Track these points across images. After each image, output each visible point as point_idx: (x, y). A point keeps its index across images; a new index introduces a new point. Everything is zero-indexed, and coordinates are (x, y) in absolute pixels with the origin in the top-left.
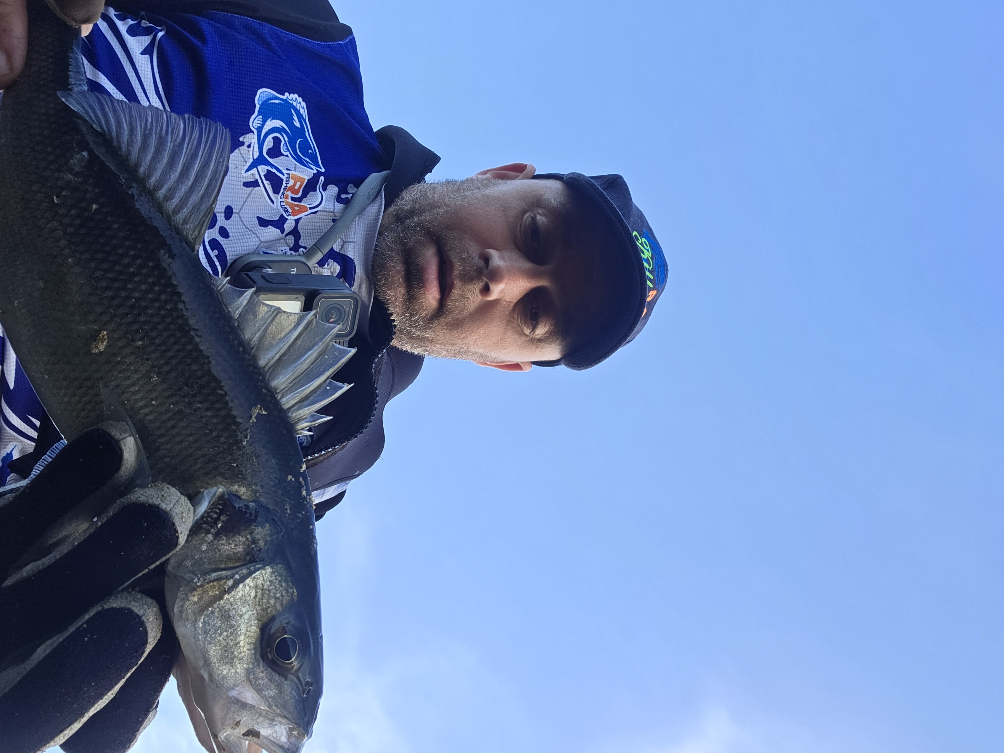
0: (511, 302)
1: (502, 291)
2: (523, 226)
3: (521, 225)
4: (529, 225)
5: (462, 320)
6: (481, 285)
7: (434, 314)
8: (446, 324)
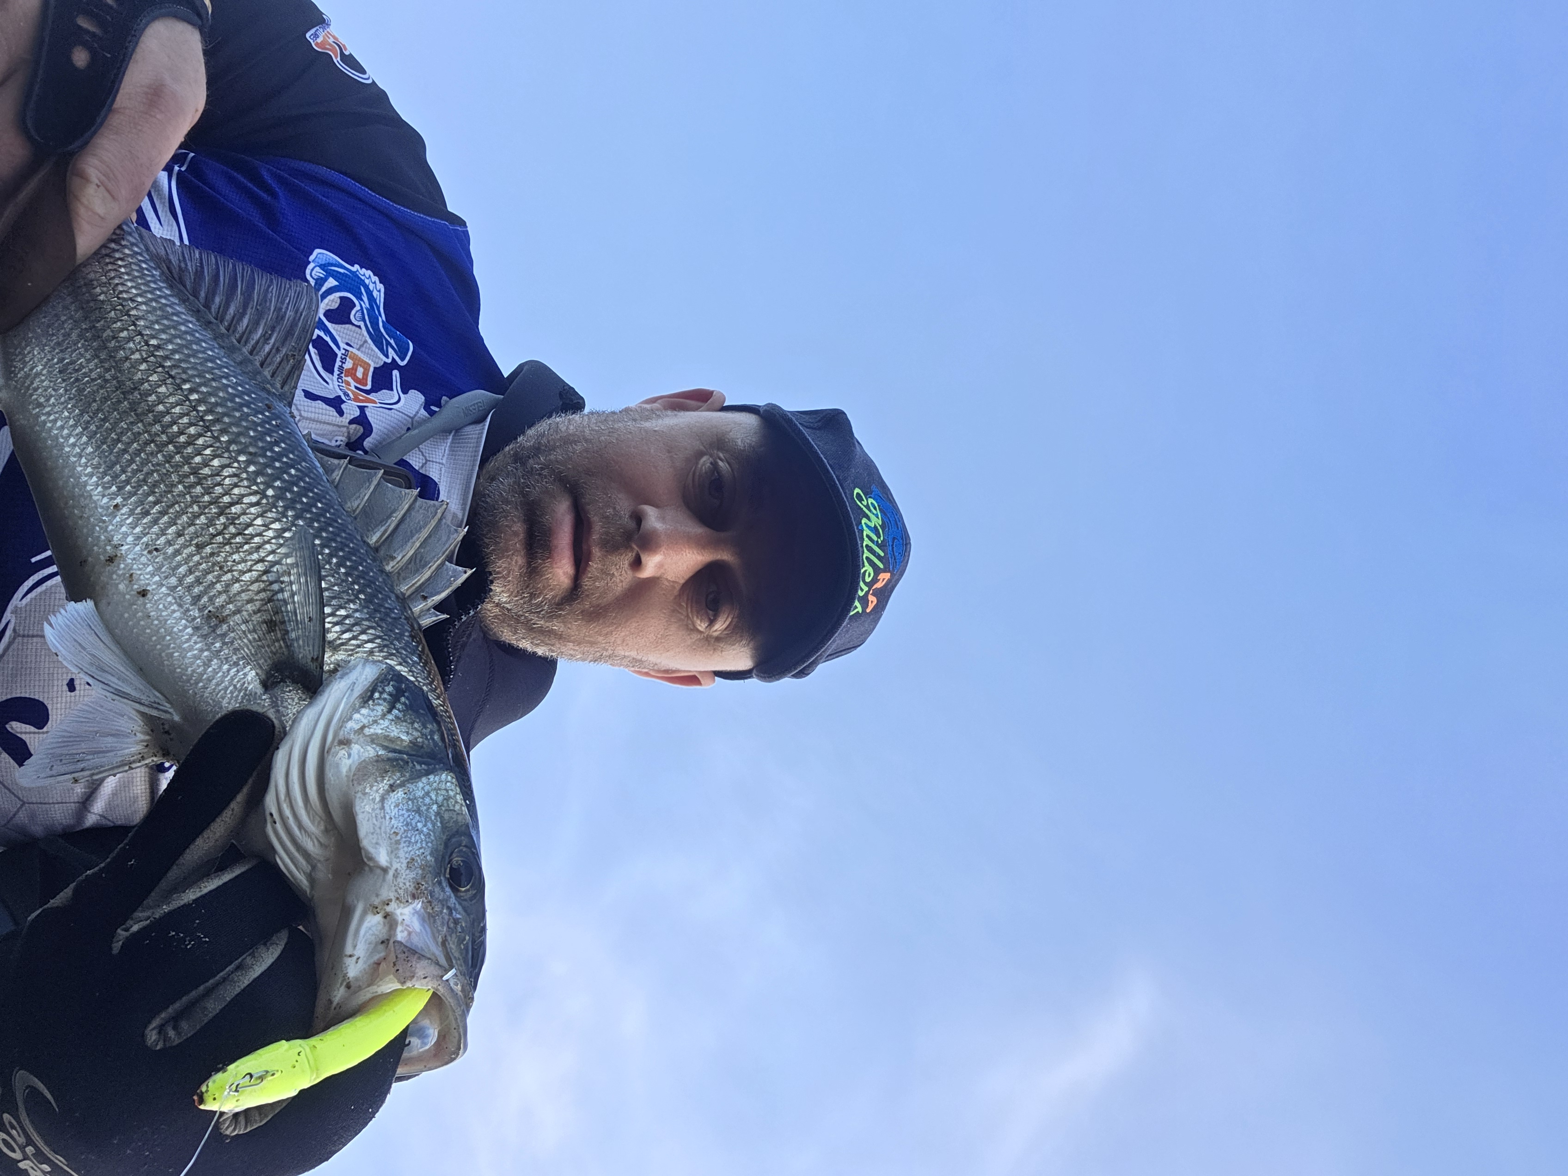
0: (676, 582)
1: (661, 565)
2: (697, 475)
3: (694, 473)
5: (605, 606)
6: (630, 556)
7: (565, 596)
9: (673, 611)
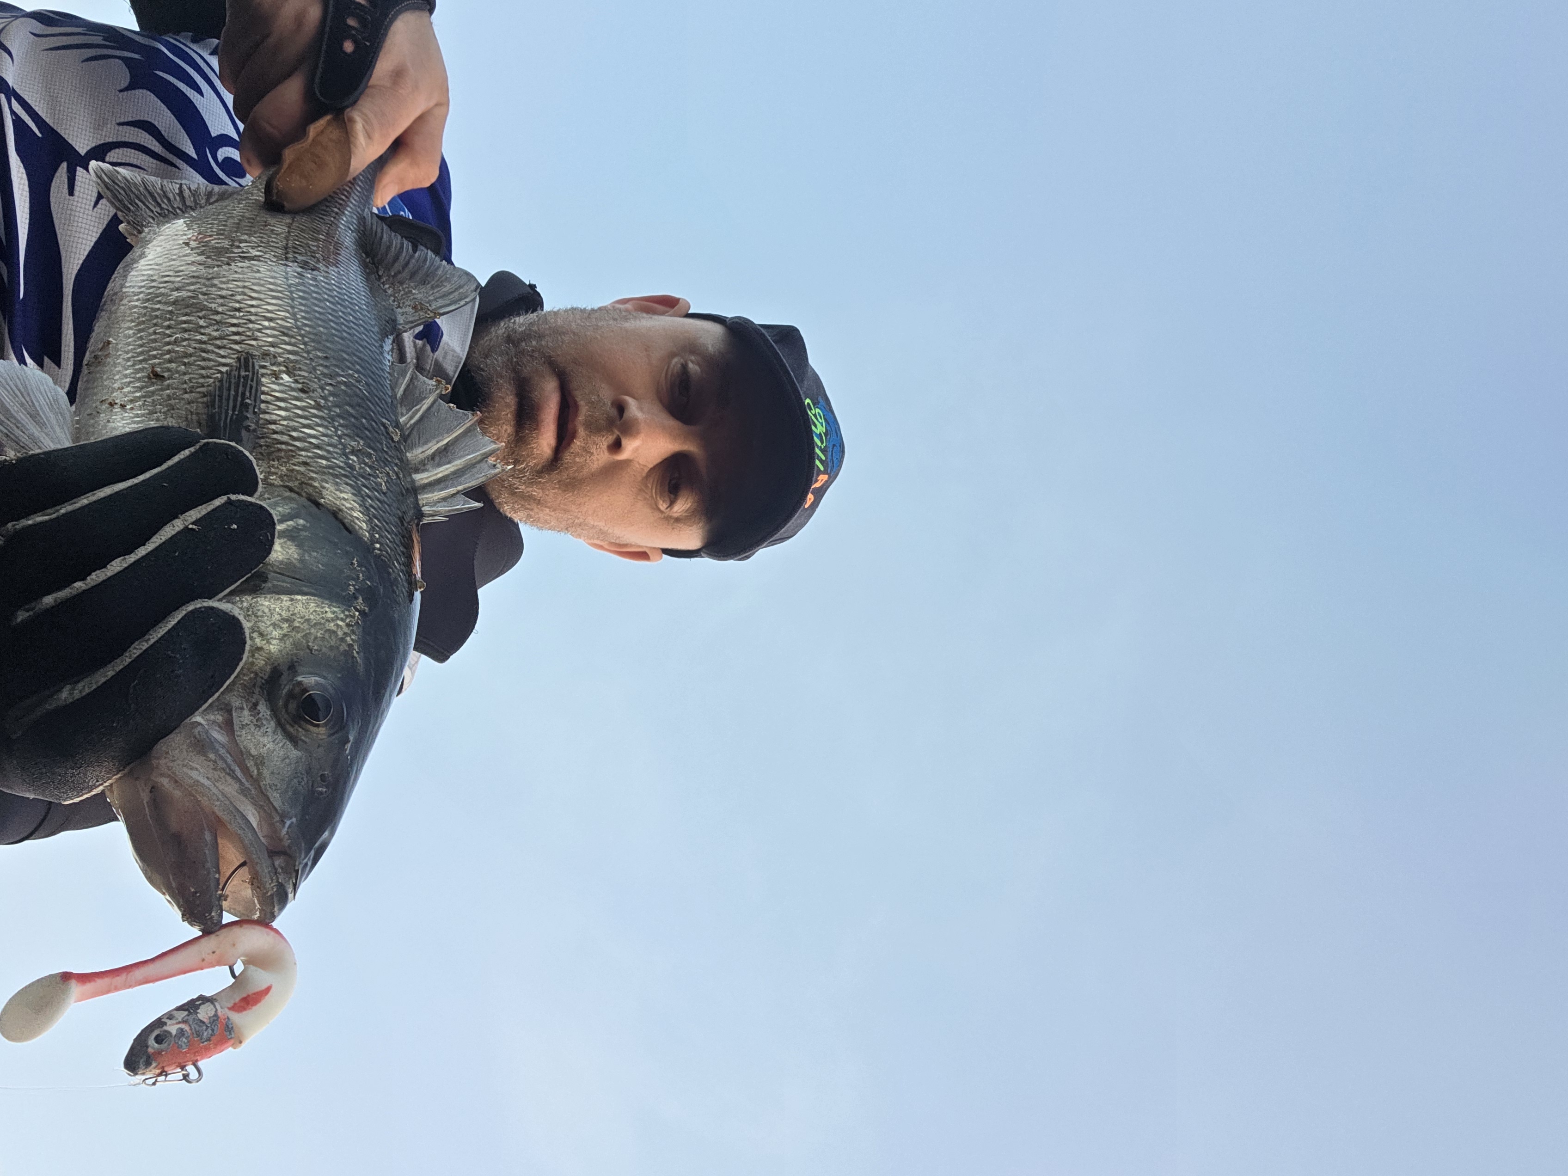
0: (645, 466)
1: (637, 449)
2: (670, 373)
3: (667, 371)
4: (677, 373)
5: (581, 480)
6: (611, 439)
7: (545, 465)
8: (560, 481)
9: (640, 490)
